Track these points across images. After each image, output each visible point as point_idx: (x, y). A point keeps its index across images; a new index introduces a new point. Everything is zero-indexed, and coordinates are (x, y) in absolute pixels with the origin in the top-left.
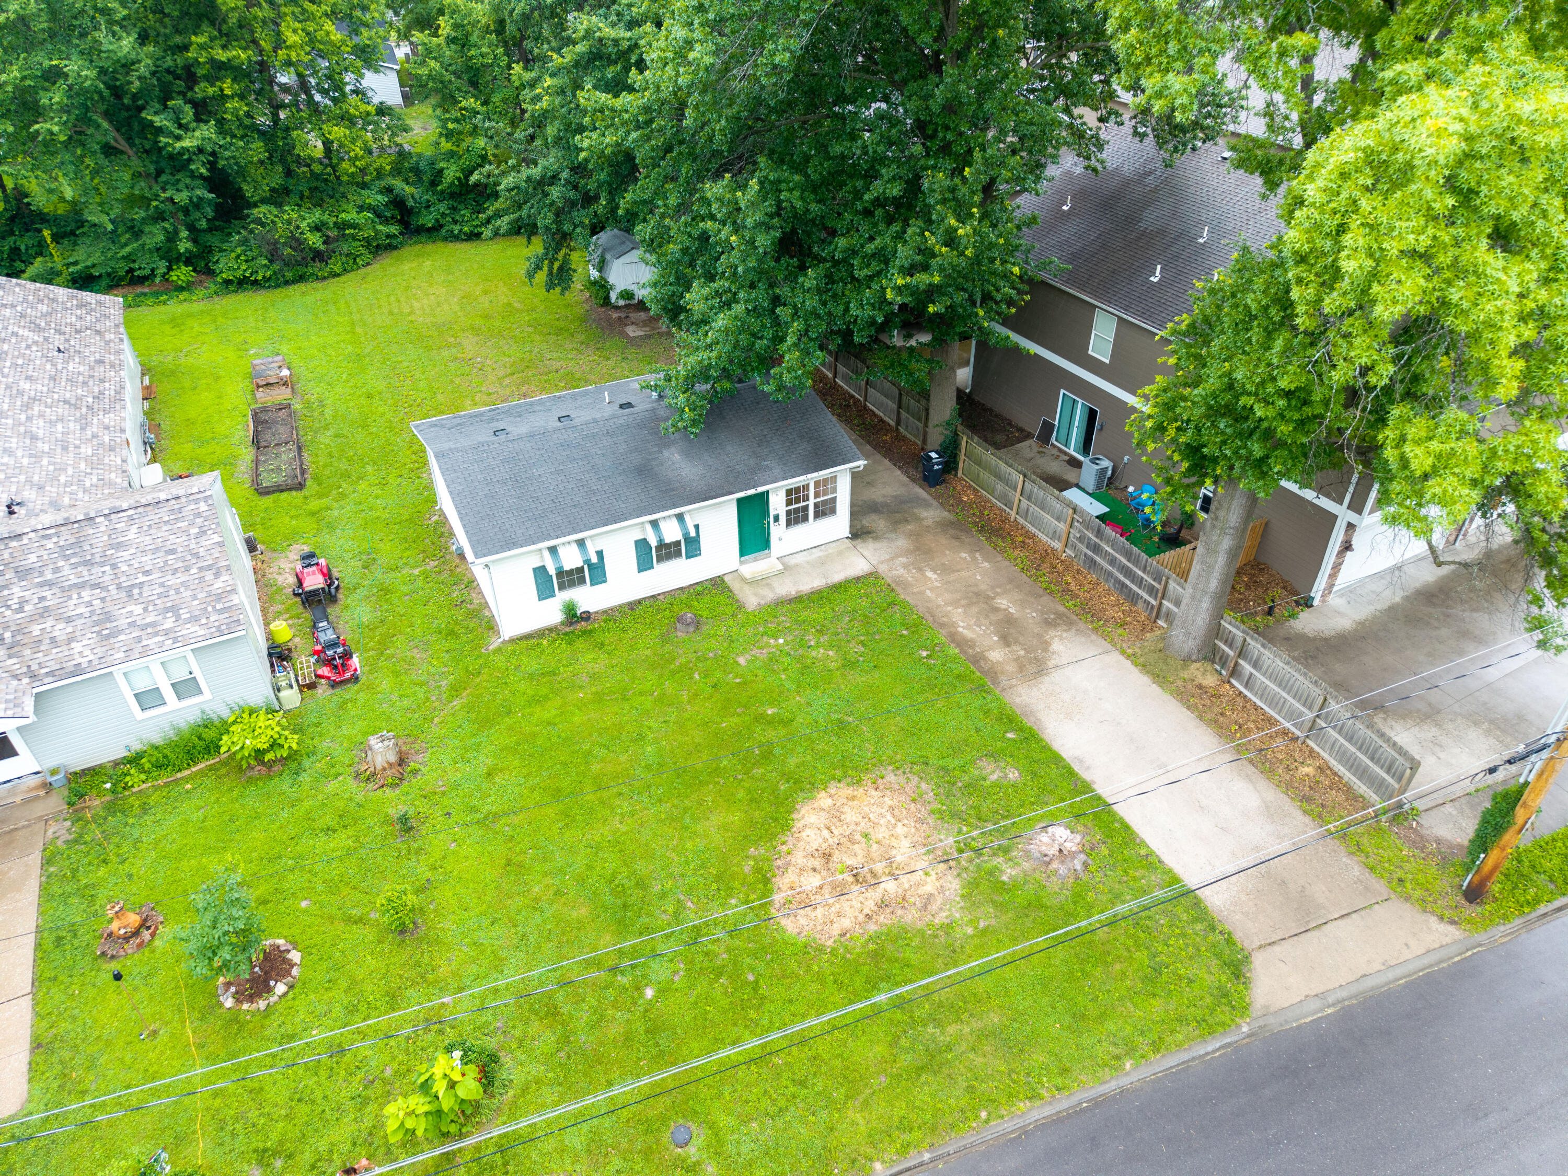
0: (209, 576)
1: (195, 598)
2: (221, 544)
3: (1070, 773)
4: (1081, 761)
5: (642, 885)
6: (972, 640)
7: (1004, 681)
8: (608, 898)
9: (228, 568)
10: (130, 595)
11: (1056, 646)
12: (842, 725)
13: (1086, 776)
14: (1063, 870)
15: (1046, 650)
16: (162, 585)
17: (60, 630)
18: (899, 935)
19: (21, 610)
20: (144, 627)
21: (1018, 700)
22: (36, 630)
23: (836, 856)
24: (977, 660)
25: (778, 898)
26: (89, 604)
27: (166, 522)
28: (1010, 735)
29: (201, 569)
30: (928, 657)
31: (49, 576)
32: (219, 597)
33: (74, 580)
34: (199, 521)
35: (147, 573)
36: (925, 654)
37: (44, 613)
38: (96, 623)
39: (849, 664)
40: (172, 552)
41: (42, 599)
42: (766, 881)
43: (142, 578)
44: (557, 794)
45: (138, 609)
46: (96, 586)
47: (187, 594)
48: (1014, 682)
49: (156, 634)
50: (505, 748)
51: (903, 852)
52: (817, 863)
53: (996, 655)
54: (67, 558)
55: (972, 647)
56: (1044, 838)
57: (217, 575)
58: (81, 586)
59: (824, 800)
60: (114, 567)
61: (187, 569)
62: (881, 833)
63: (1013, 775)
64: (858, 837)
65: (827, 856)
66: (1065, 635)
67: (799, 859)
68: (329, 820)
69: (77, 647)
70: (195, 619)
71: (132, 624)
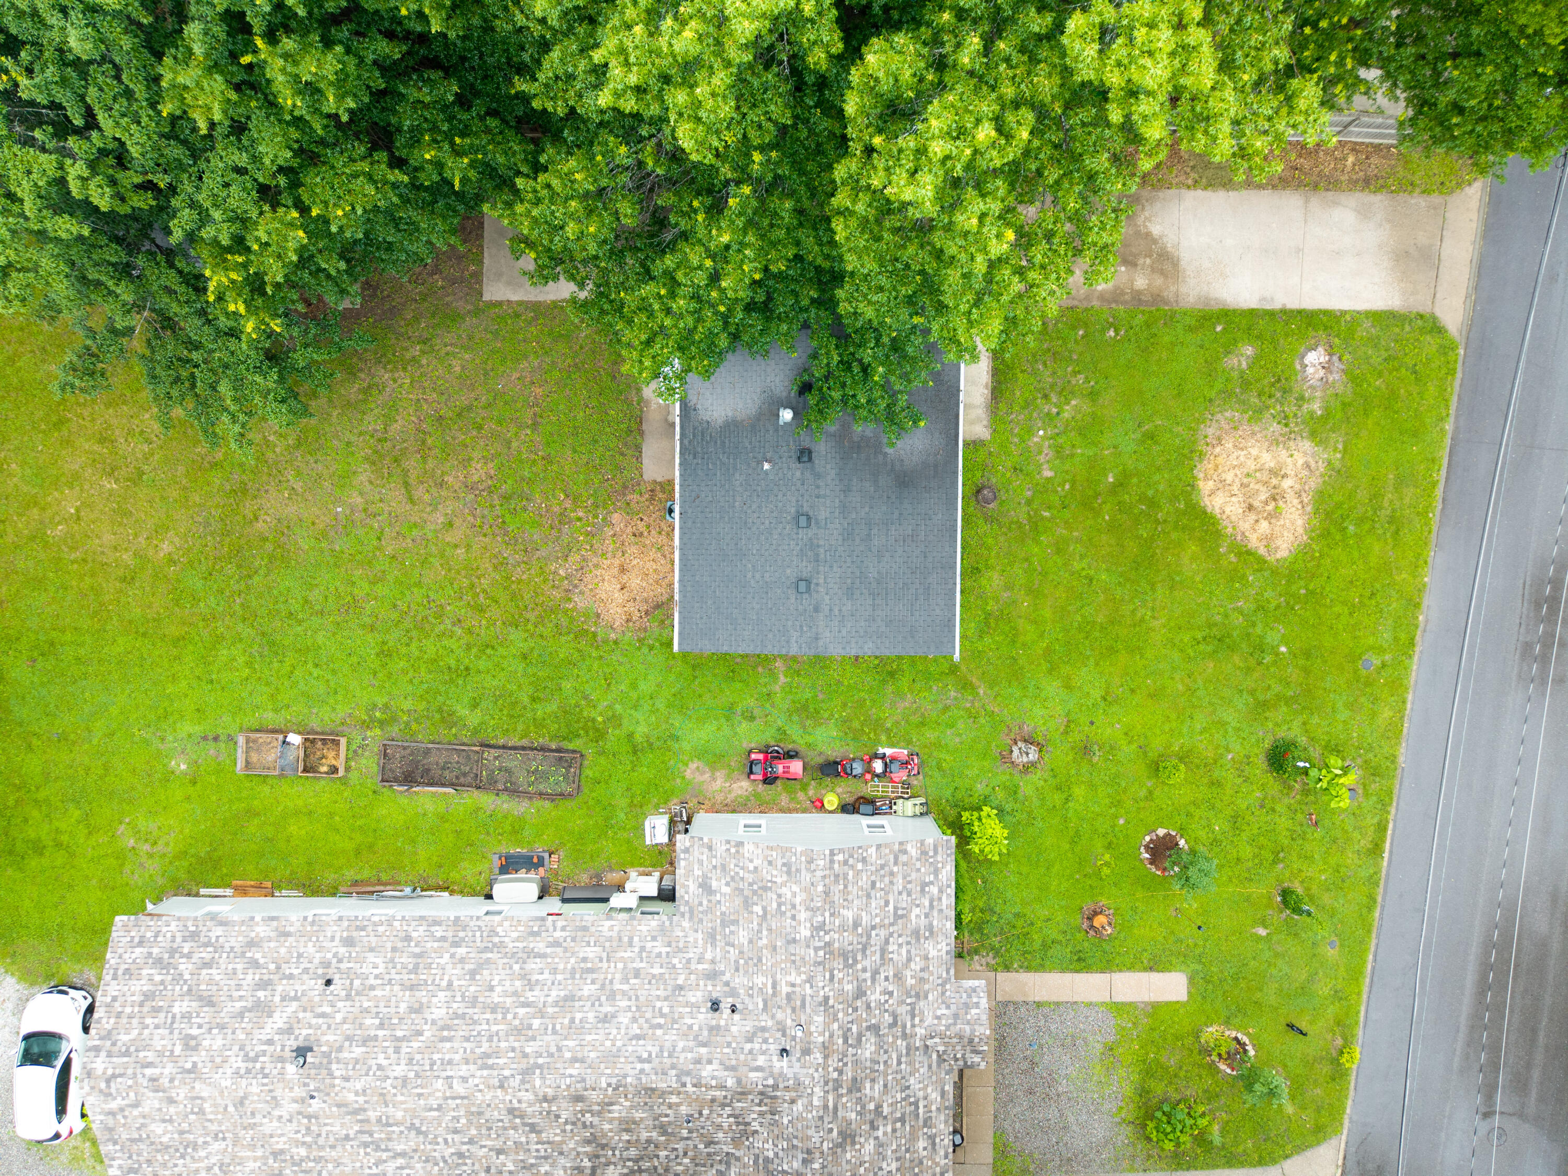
0: (903, 858)
1: (919, 870)
2: (879, 847)
3: (1271, 314)
4: (1264, 299)
5: (1210, 626)
6: (1116, 288)
7: (1169, 294)
8: (1209, 648)
9: (901, 843)
10: (902, 917)
11: (1156, 230)
12: (1150, 436)
13: (1277, 305)
14: (1337, 376)
15: (1155, 241)
16: (900, 893)
17: (917, 964)
18: (1320, 496)
19: (891, 994)
20: (931, 906)
21: (1191, 299)
22: (910, 982)
23: (1256, 504)
24: (1137, 298)
25: (1262, 551)
26: (900, 945)
27: (846, 887)
28: (1219, 329)
29: (896, 863)
30: (1116, 331)
31: (868, 975)
32: (924, 853)
33: (877, 957)
34: (851, 861)
35: (887, 903)
36: (1112, 333)
37: (898, 977)
38: (918, 939)
39: (1093, 395)
40: (873, 884)
41: (887, 979)
42: (1249, 553)
43: (891, 907)
44: (1112, 650)
45: (916, 911)
46: (887, 942)
47: (914, 875)
48: (1173, 289)
49: (940, 899)
50: (1050, 671)
51: (1267, 459)
52: (1252, 517)
53: (1141, 282)
54: (856, 961)
55: (1123, 293)
56: (1310, 370)
57: (905, 852)
58: (883, 951)
59: (1205, 486)
60: (873, 928)
61: (892, 874)
62: (1251, 465)
63: (1249, 351)
64: (1245, 481)
65: (1250, 508)
66: (1147, 214)
67: (1245, 526)
68: (1058, 798)
69: (933, 953)
70: (936, 872)
71: (927, 916)
